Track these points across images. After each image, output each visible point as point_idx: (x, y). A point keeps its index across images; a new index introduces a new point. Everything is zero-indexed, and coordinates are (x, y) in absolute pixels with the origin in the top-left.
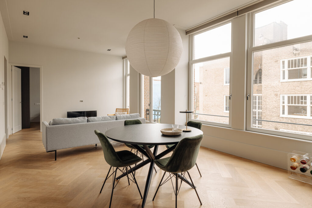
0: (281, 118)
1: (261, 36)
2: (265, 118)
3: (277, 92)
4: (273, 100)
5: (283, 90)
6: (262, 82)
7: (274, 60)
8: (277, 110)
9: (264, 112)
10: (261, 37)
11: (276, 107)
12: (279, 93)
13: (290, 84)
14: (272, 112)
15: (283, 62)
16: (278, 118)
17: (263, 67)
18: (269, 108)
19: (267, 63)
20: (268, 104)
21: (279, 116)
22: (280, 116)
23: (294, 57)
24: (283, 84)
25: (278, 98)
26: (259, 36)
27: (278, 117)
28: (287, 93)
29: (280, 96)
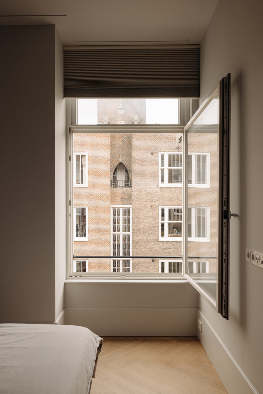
0: (160, 243)
1: (123, 107)
2: (138, 245)
3: (154, 202)
4: (149, 216)
5: (163, 200)
6: (133, 186)
7: (150, 151)
8: (155, 230)
9: (136, 235)
10: (121, 109)
11: (152, 226)
12: (157, 204)
13: (171, 191)
14: (149, 235)
15: (163, 157)
16: (156, 243)
17: (134, 159)
18: (143, 228)
19: (139, 154)
20: (141, 221)
21: (158, 240)
22: (160, 240)
23: (176, 150)
24: (163, 190)
25: (156, 212)
26: (120, 107)
27: (156, 241)
28: (168, 205)
29: (158, 209)
